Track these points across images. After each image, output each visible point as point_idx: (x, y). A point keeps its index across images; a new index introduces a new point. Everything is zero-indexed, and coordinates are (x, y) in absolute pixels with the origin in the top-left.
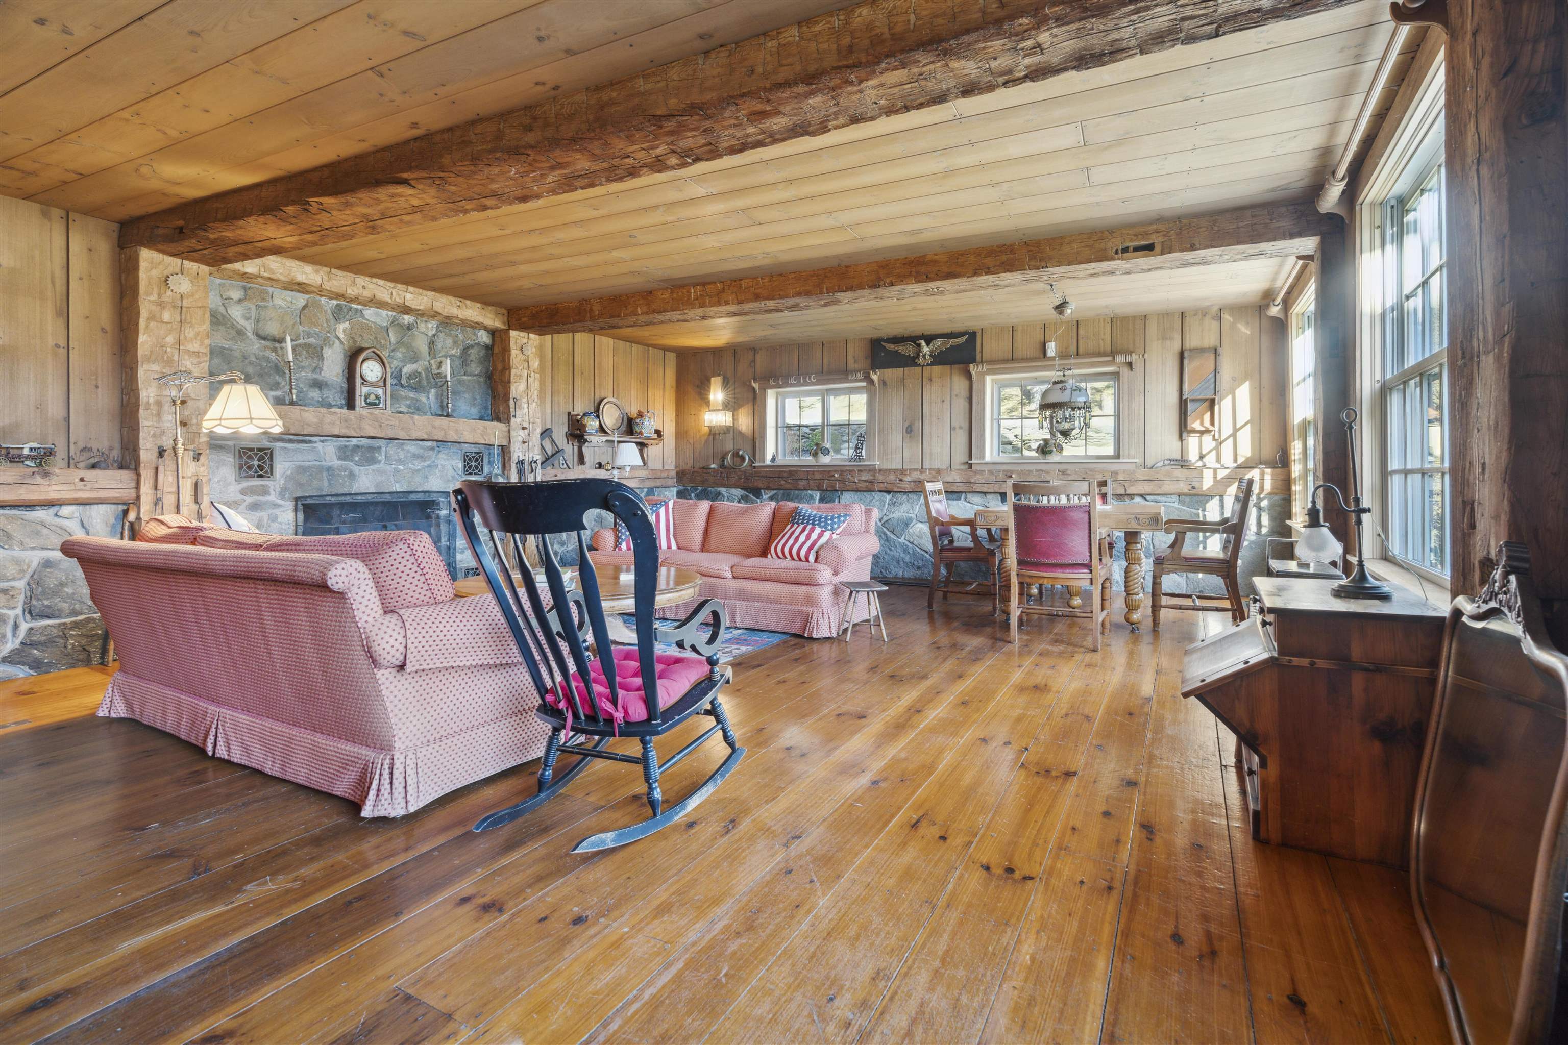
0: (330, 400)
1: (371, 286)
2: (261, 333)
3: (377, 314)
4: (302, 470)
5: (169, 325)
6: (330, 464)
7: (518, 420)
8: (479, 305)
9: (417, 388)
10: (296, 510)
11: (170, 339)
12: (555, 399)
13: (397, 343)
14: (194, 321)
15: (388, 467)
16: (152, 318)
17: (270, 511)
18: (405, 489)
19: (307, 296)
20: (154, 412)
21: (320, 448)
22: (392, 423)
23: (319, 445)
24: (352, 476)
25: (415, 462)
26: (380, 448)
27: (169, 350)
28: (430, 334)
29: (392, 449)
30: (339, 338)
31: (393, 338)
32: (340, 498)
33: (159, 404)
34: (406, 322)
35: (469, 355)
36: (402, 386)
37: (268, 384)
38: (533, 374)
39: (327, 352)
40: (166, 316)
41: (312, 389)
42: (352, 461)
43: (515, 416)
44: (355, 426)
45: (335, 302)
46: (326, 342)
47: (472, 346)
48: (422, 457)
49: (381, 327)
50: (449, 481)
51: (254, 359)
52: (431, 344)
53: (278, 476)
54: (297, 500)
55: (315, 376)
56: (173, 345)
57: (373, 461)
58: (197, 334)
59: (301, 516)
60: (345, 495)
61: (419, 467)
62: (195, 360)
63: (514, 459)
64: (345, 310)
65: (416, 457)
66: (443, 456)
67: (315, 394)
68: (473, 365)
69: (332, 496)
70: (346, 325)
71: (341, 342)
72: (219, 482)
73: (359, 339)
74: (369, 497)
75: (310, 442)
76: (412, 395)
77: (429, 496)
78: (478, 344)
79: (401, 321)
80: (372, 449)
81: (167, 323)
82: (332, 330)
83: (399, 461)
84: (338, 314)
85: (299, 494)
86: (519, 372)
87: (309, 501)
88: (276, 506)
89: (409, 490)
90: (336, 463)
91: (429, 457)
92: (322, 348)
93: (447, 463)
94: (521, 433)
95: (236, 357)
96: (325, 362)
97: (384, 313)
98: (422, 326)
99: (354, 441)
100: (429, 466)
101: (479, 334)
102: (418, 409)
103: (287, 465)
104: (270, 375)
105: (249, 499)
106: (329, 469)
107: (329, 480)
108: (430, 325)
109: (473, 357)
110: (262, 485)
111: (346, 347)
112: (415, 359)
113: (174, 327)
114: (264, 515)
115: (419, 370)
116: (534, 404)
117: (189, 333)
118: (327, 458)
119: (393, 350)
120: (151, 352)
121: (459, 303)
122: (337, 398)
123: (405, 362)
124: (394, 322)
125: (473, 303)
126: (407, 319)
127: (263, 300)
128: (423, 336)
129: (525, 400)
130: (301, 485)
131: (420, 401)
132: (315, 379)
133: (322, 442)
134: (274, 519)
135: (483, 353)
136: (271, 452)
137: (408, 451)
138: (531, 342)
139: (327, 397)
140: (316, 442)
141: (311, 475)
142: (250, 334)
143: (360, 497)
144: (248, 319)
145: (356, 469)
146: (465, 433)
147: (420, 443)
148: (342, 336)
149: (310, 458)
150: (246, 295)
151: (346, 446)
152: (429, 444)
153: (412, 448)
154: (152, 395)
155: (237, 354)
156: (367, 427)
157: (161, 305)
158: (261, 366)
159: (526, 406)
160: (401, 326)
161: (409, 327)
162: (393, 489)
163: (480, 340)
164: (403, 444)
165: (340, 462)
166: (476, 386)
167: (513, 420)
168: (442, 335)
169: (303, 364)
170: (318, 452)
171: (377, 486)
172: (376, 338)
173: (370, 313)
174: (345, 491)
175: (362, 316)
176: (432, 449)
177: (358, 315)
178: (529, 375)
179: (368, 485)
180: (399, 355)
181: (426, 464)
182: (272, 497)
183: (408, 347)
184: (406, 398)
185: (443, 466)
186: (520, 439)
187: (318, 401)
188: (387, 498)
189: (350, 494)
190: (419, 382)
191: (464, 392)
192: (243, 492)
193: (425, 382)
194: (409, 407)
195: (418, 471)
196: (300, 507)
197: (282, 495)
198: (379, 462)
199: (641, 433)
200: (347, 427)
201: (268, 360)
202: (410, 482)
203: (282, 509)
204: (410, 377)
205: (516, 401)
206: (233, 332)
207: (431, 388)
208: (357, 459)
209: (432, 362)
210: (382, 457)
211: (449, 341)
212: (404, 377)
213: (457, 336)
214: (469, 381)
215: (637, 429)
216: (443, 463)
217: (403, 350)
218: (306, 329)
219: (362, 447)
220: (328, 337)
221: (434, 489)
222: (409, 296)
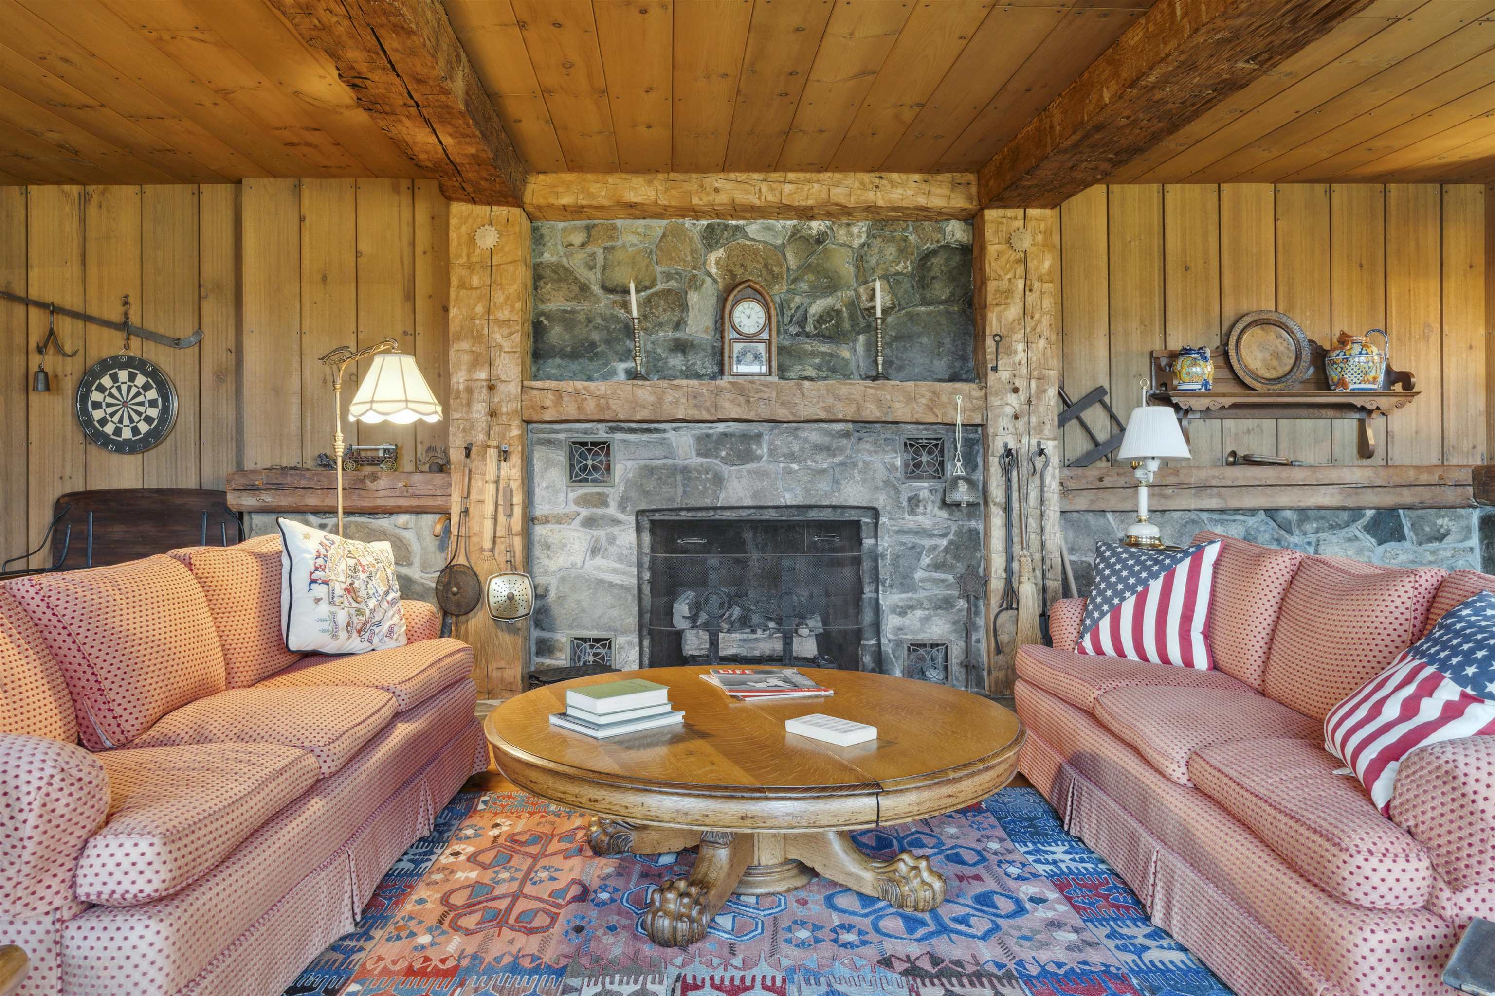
0: (698, 367)
1: (729, 186)
2: (609, 284)
3: (768, 228)
4: (650, 471)
5: (479, 291)
6: (686, 462)
7: (1004, 375)
8: (917, 177)
9: (836, 336)
10: (639, 529)
11: (479, 309)
12: (1118, 328)
13: (799, 267)
14: (504, 281)
15: (772, 467)
16: (462, 285)
17: (610, 530)
18: (800, 500)
19: (664, 222)
20: (464, 401)
21: (673, 439)
22: (766, 396)
23: (671, 435)
24: (718, 480)
25: (818, 458)
26: (759, 436)
27: (477, 322)
28: (856, 243)
29: (781, 440)
30: (710, 275)
31: (792, 260)
32: (700, 514)
33: (470, 391)
34: (814, 232)
35: (929, 269)
36: (808, 335)
37: (617, 353)
38: (1037, 285)
39: (693, 298)
40: (475, 281)
41: (673, 355)
42: (717, 457)
43: (995, 369)
44: (708, 404)
45: (705, 222)
46: (694, 283)
47: (934, 253)
48: (828, 449)
49: (776, 247)
50: (877, 488)
51: (600, 322)
52: (860, 260)
53: (617, 480)
54: (639, 514)
55: (678, 335)
56: (483, 315)
57: (747, 457)
58: (507, 298)
59: (647, 538)
60: (707, 509)
61: (825, 466)
62: (506, 331)
63: (998, 446)
64: (719, 231)
65: (819, 448)
66: (867, 446)
67: (677, 361)
68: (937, 285)
69: (689, 509)
70: (720, 253)
71: (715, 281)
72: (547, 488)
73: (739, 271)
74: (744, 513)
75: (657, 431)
76: (824, 348)
77: (842, 514)
78: (947, 247)
79: (804, 232)
80: (746, 438)
81: (476, 288)
82: (699, 263)
83: (792, 457)
84: (711, 238)
85: (643, 507)
86: (1005, 284)
87: (658, 517)
88: (616, 522)
89: (808, 502)
90: (695, 460)
91: (841, 450)
92: (686, 293)
93: (874, 458)
94: (1012, 398)
95: (579, 321)
96: (690, 314)
97: (779, 224)
98: (841, 234)
99: (721, 427)
100: (843, 464)
101: (949, 229)
102: (834, 370)
103: (629, 464)
104: (619, 340)
105: (585, 512)
106: (685, 470)
107: (684, 486)
108: (855, 230)
109: (936, 271)
110: (598, 493)
111: (721, 286)
112: (832, 285)
113: (484, 292)
114: (601, 533)
115: (838, 307)
116: (1042, 343)
117: (499, 297)
118: (681, 453)
119: (794, 281)
120: (462, 327)
121: (877, 181)
122: (707, 364)
123: (815, 293)
124: (795, 236)
125: (904, 176)
126: (816, 226)
127: (611, 238)
128: (843, 250)
129: (1019, 336)
130: (646, 493)
131: (838, 356)
132: (676, 340)
133: (674, 429)
134: (612, 540)
135: (956, 259)
136: (608, 446)
137: (806, 440)
138: (1031, 225)
139: (694, 364)
140: (664, 431)
141: (660, 478)
142: (596, 289)
143: (728, 513)
144: (591, 268)
145: (725, 469)
146: (897, 405)
147: (825, 425)
148: (714, 271)
149: (657, 454)
150: (589, 236)
151: (708, 436)
152: (840, 426)
153: (813, 435)
154: (461, 380)
155: (581, 317)
156: (727, 404)
157: (470, 267)
158: (607, 329)
159: (1020, 347)
160: (805, 239)
161: (820, 239)
162: (781, 502)
163: (949, 238)
164: (797, 429)
165: (700, 460)
166: (944, 321)
167: (992, 377)
168: (877, 242)
169: (661, 320)
170: (669, 446)
171: (755, 495)
172: (766, 265)
173: (754, 228)
174: (708, 502)
175: (746, 236)
176: (847, 435)
177: (739, 235)
178: (1028, 288)
179: (741, 494)
180: (803, 286)
181: (838, 459)
182: (612, 510)
183: (820, 271)
184: (813, 354)
185: (866, 464)
186: (1009, 410)
187: (682, 371)
188: (773, 515)
189: (715, 509)
190: (837, 325)
191: (920, 335)
192: (577, 502)
193: (847, 325)
194: (819, 368)
195: (823, 471)
196: (646, 524)
197: (622, 507)
198: (759, 458)
199: (1342, 383)
200: (696, 405)
201: (615, 318)
202: (807, 491)
203: (623, 527)
204: (821, 320)
205: (999, 339)
206: (576, 289)
207: (858, 333)
208: (723, 454)
209: (861, 290)
210: (763, 450)
211: (891, 251)
212: (810, 320)
213: (905, 239)
214: (929, 314)
215: (1334, 375)
216: (867, 458)
217: (811, 277)
218: (665, 268)
219: (732, 435)
220: (695, 276)
221: (852, 502)
222: (788, 188)
